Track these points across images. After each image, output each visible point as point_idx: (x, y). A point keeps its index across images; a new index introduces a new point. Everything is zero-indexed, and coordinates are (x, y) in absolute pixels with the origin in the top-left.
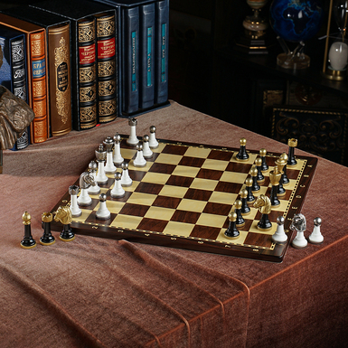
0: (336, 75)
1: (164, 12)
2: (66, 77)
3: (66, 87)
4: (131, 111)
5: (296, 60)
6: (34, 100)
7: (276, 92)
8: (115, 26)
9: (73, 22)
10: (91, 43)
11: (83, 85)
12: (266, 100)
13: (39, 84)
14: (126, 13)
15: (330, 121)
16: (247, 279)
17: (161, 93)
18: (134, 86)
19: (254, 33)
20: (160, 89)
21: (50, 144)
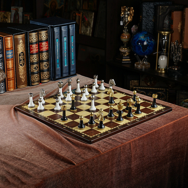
0: (162, 70)
1: (72, 30)
2: (24, 59)
3: (24, 64)
4: (57, 78)
5: (143, 64)
6: (8, 69)
7: (136, 81)
8: (48, 36)
9: (27, 33)
10: (36, 43)
11: (33, 64)
12: (131, 85)
13: (10, 62)
14: (53, 30)
15: (160, 93)
16: (102, 148)
17: (72, 69)
18: (58, 65)
19: (125, 53)
20: (71, 68)
21: (16, 91)
